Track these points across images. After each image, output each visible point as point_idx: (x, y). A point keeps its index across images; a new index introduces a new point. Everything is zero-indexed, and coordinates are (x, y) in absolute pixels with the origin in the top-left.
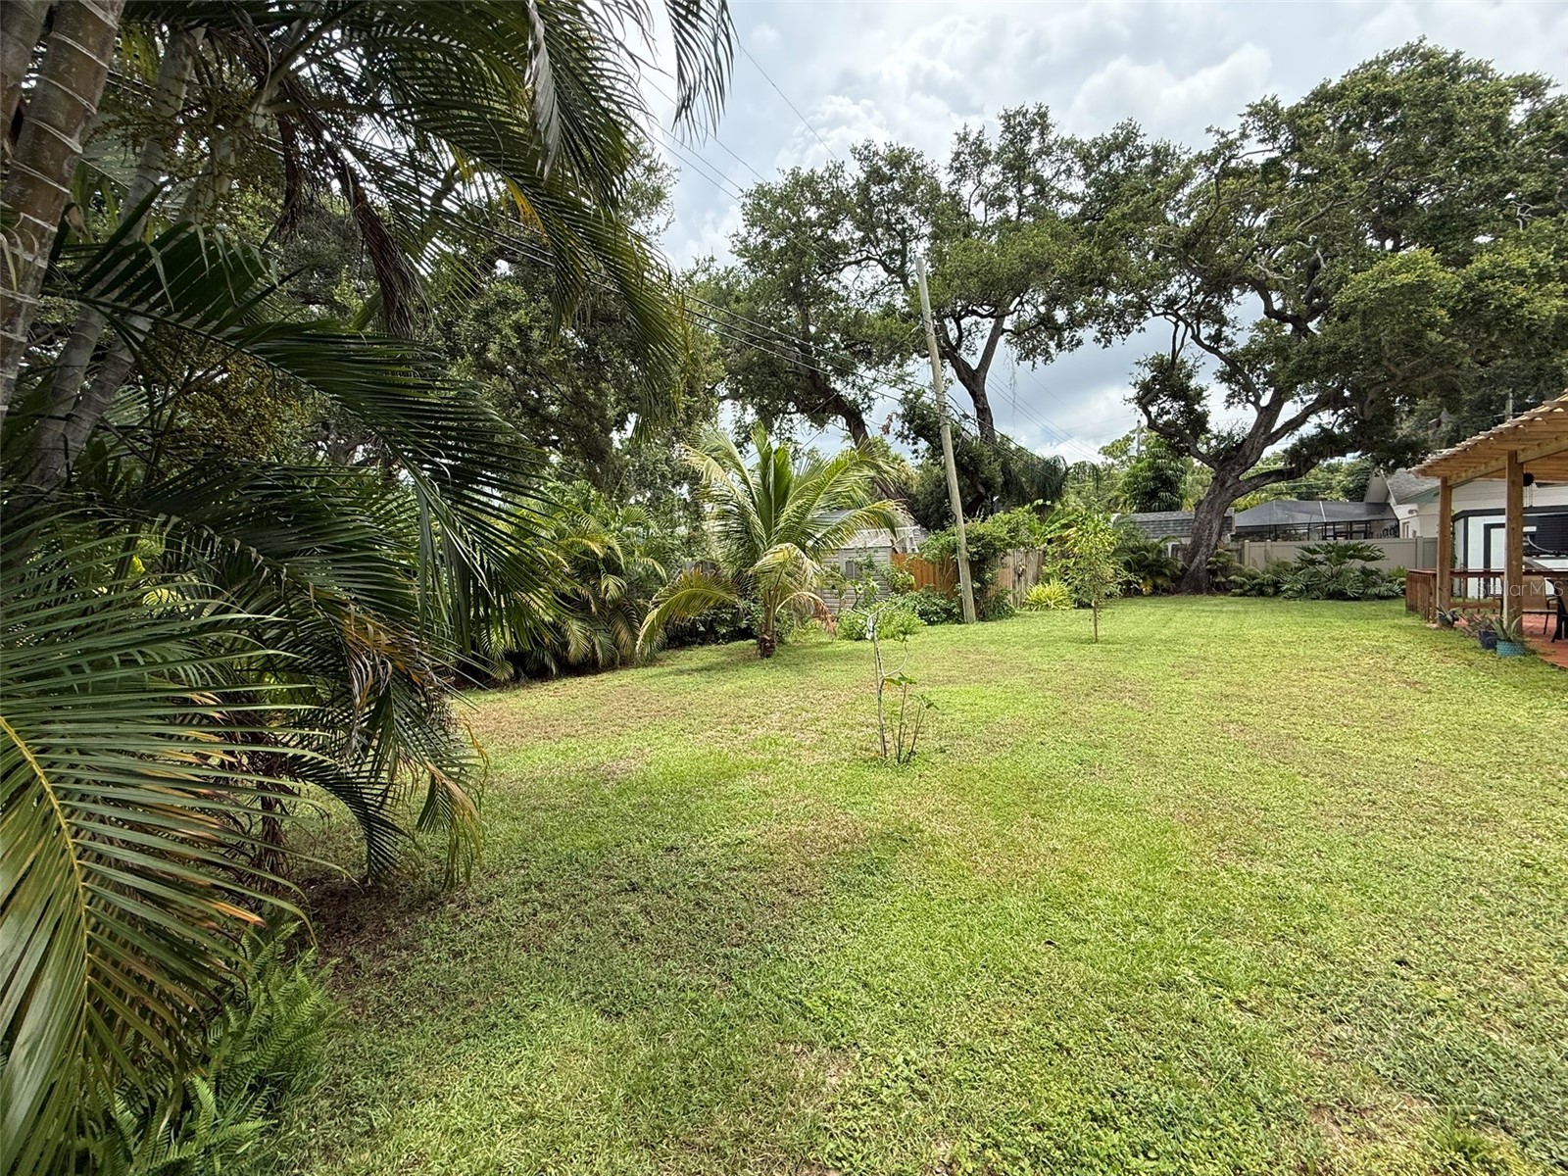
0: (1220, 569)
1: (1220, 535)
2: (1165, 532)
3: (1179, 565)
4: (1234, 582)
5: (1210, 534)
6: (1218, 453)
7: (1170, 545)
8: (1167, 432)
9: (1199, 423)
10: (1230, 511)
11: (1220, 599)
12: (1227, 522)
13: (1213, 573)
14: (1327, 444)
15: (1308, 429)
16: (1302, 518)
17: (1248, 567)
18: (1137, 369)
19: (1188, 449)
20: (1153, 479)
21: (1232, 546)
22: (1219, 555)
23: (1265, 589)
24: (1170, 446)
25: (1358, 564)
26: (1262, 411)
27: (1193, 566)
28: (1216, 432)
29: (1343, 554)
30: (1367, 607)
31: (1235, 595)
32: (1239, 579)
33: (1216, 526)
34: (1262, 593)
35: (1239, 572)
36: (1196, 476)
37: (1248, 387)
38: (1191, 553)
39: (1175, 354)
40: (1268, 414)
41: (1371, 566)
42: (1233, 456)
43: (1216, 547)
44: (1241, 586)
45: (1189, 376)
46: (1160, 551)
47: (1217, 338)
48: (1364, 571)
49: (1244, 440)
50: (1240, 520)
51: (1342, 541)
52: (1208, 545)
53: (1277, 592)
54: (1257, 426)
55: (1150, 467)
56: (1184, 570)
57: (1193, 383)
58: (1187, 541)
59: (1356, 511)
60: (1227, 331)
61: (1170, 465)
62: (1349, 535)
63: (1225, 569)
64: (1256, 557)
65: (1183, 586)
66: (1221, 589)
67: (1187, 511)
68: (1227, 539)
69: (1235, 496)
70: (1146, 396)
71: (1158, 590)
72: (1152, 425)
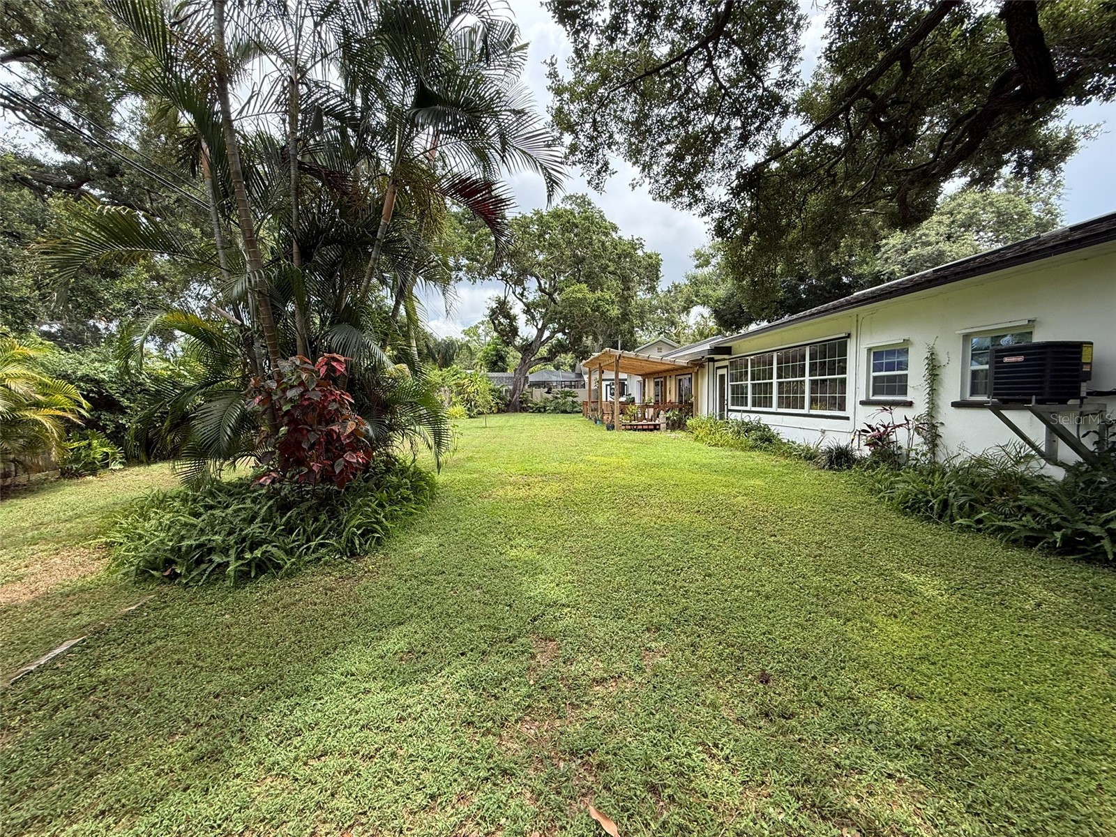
0: (524, 401)
1: (524, 385)
2: (502, 383)
3: (508, 399)
4: (530, 407)
5: (520, 384)
6: (522, 346)
7: (504, 390)
8: (502, 333)
9: (515, 331)
10: (528, 374)
11: (525, 414)
12: (526, 379)
13: (521, 402)
14: (560, 348)
15: (554, 341)
16: (554, 378)
17: (535, 400)
18: (489, 301)
19: (511, 343)
20: (496, 355)
21: (529, 390)
22: (524, 394)
23: (540, 410)
24: (504, 341)
25: (570, 399)
26: (539, 330)
27: (513, 400)
28: (522, 336)
29: (567, 394)
30: (573, 415)
31: (530, 412)
32: (531, 405)
33: (522, 381)
34: (540, 412)
35: (532, 402)
36: (514, 358)
37: (533, 318)
38: (513, 393)
39: (505, 298)
40: (541, 331)
41: (575, 399)
42: (528, 349)
43: (523, 390)
44: (532, 409)
45: (511, 309)
46: (501, 392)
47: (522, 295)
48: (573, 402)
49: (533, 342)
50: (532, 378)
51: (567, 389)
52: (520, 390)
53: (545, 411)
54: (537, 337)
55: (494, 349)
56: (510, 401)
57: (512, 312)
58: (511, 387)
59: (572, 376)
60: (526, 293)
61: (503, 349)
62: (570, 387)
63: (526, 401)
64: (538, 395)
65: (510, 409)
66: (524, 410)
67: (510, 373)
68: (526, 387)
69: (530, 367)
70: (494, 314)
71: (500, 411)
72: (496, 330)
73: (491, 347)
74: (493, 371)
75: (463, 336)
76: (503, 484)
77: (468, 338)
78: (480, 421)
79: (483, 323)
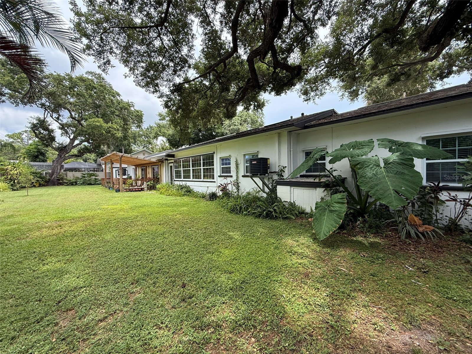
0: (61, 179)
1: (60, 170)
2: (42, 168)
3: (48, 178)
4: (65, 182)
5: (57, 169)
6: (59, 148)
7: (44, 173)
8: (42, 139)
9: (53, 139)
10: (63, 164)
11: (61, 187)
12: (62, 167)
13: (59, 180)
14: (86, 150)
15: (82, 146)
16: (83, 166)
17: (68, 178)
18: (31, 119)
19: (49, 145)
20: (37, 152)
21: (64, 173)
22: (60, 175)
23: (73, 183)
24: (43, 144)
25: (94, 177)
26: (71, 139)
27: (52, 178)
28: (58, 142)
29: (91, 175)
30: (95, 186)
31: (65, 185)
32: (66, 181)
33: (59, 167)
34: (72, 185)
35: (66, 179)
36: (52, 154)
37: (67, 133)
38: (51, 175)
39: (45, 118)
40: (72, 141)
41: (96, 178)
42: (63, 150)
43: (59, 173)
44: (67, 183)
45: (49, 125)
46: (41, 174)
47: (58, 118)
48: (95, 179)
49: (66, 146)
50: (66, 166)
51: (91, 172)
52: (57, 172)
53: (76, 184)
54: (70, 143)
55: (35, 148)
56: (49, 179)
57: (50, 127)
58: (50, 171)
59: (95, 166)
60: (60, 118)
61: (43, 149)
62: (94, 171)
63: (62, 179)
64: (71, 176)
65: (49, 184)
66: (61, 184)
67: (49, 162)
68: (62, 171)
69: (64, 160)
70: (34, 127)
71: (41, 185)
72: (37, 136)
73: (33, 147)
74: (35, 161)
75: (7, 138)
76: (39, 229)
77: (12, 140)
78: (23, 192)
79: (26, 132)
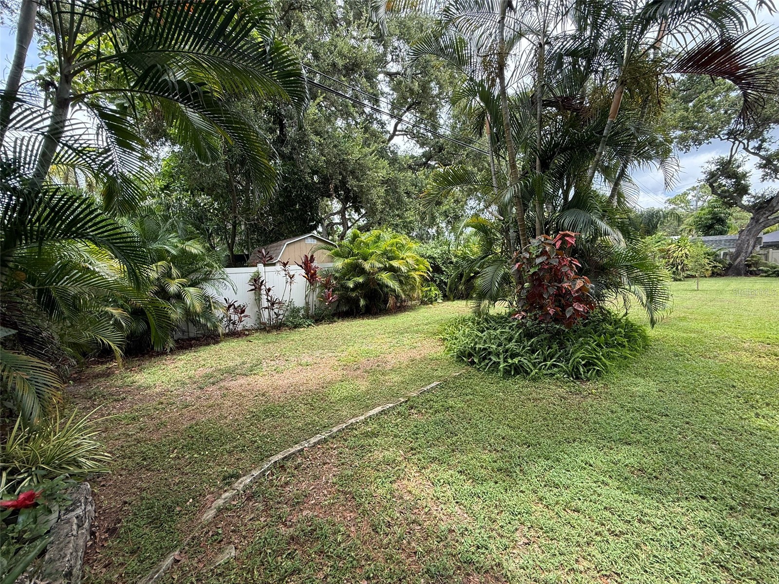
0: (753, 264)
1: (754, 247)
2: (718, 246)
3: (728, 262)
4: (762, 270)
5: (748, 246)
6: (755, 205)
7: (722, 253)
8: (722, 195)
9: (743, 190)
10: (761, 235)
11: (753, 278)
12: (758, 240)
13: (749, 266)
17: (771, 262)
18: (707, 165)
19: (736, 203)
20: (712, 219)
21: (762, 252)
22: (753, 257)
24: (724, 203)
27: (736, 263)
28: (754, 194)
31: (762, 276)
32: (765, 269)
33: (752, 242)
35: (765, 265)
36: (739, 219)
38: (735, 256)
39: (731, 156)
43: (751, 253)
44: (766, 272)
45: (738, 167)
46: (717, 255)
47: (759, 148)
49: (772, 198)
50: (766, 239)
52: (746, 252)
55: (710, 213)
56: (730, 265)
57: (741, 170)
58: (733, 250)
60: (765, 145)
61: (721, 211)
63: (756, 264)
65: (730, 272)
66: (753, 274)
67: (732, 235)
68: (758, 248)
69: (765, 227)
70: (712, 178)
71: (714, 275)
72: (714, 192)
73: (707, 211)
74: (706, 234)
75: (667, 205)
76: (734, 349)
77: (673, 206)
79: (694, 189)
